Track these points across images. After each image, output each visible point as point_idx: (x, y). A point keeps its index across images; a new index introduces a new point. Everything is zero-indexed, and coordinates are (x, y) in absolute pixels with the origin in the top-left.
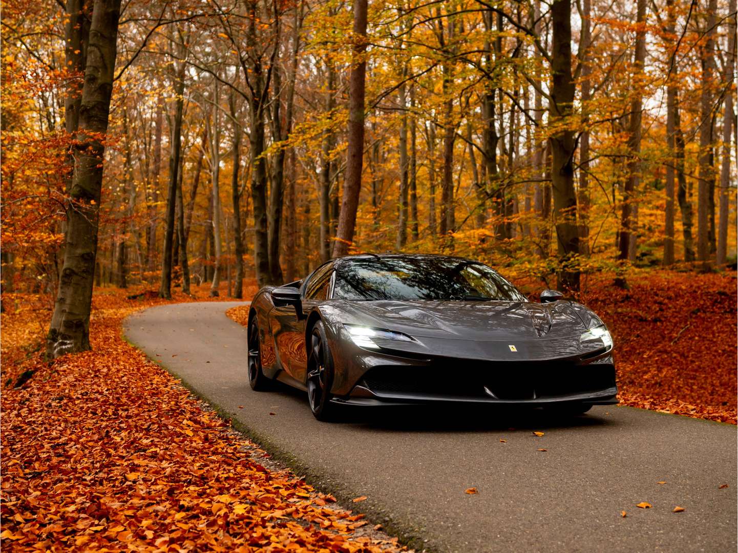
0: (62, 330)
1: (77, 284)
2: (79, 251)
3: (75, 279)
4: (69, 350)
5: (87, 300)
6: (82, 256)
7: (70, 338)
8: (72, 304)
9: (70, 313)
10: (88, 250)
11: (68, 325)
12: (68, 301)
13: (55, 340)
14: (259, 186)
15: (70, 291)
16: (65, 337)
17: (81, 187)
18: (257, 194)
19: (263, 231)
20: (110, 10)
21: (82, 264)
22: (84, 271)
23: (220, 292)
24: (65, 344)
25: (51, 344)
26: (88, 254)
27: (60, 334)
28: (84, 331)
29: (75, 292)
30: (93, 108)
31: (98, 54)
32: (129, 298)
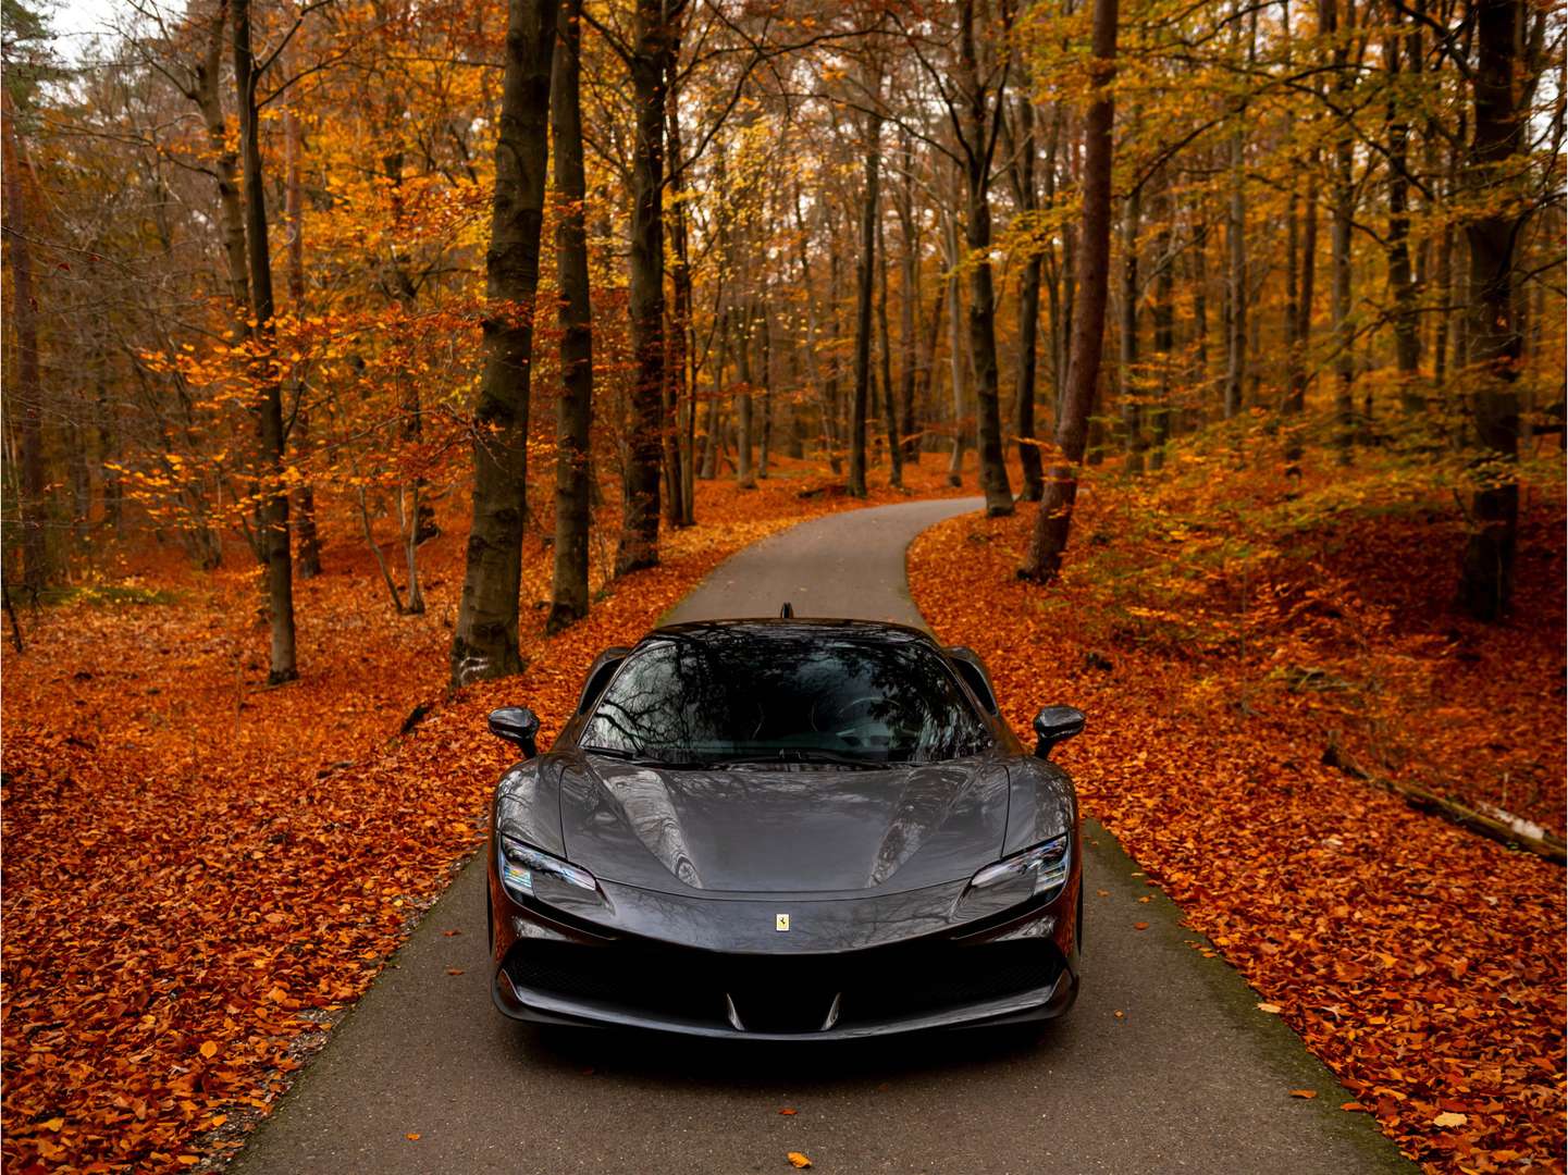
0: (471, 639)
1: (491, 563)
2: (492, 507)
3: (486, 555)
4: (481, 674)
5: (512, 590)
6: (497, 515)
7: (483, 653)
8: (485, 597)
9: (481, 612)
10: (506, 505)
11: (480, 631)
12: (478, 592)
13: (461, 657)
14: (983, 316)
15: (480, 575)
16: (475, 653)
17: (491, 396)
18: (980, 329)
19: (990, 392)
20: (530, 76)
21: (497, 528)
22: (500, 542)
23: (963, 479)
24: (476, 664)
25: (455, 663)
26: (506, 512)
27: (468, 645)
28: (507, 642)
29: (488, 577)
30: (506, 256)
31: (513, 158)
32: (801, 496)
